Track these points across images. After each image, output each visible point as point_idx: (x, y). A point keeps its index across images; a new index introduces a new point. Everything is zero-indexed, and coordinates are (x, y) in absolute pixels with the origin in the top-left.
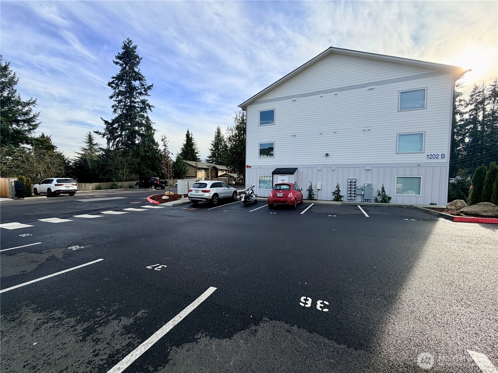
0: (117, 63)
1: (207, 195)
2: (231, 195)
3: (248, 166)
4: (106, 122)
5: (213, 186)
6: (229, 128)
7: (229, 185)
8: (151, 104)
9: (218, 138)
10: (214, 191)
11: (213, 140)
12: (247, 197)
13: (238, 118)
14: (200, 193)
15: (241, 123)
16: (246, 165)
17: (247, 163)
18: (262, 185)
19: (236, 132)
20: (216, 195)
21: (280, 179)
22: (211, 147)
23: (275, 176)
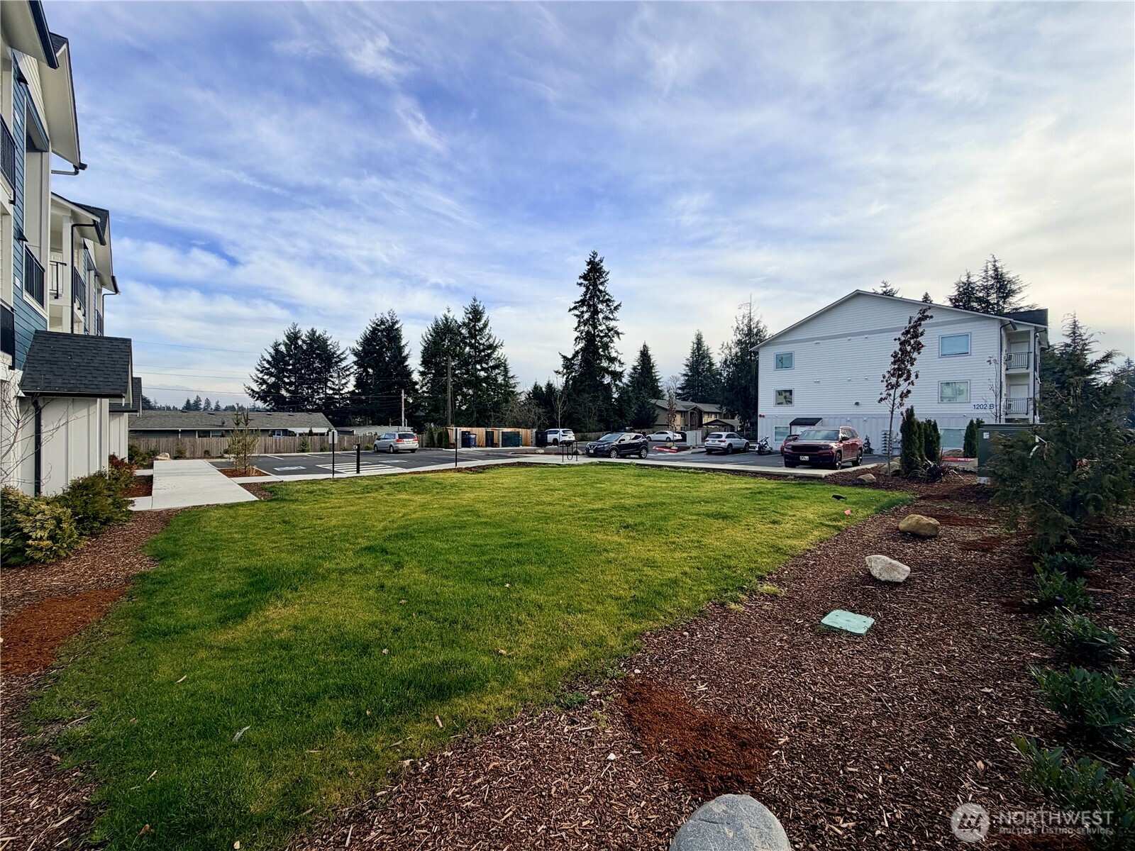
0: (581, 284)
1: (723, 444)
2: (743, 446)
3: (761, 416)
4: (564, 357)
5: (728, 437)
6: (725, 344)
7: (741, 436)
8: (619, 331)
9: (698, 352)
10: (729, 441)
11: (689, 357)
12: (761, 447)
13: (741, 326)
14: (717, 442)
15: (747, 335)
16: (759, 414)
17: (760, 412)
18: (778, 437)
19: (737, 349)
20: (730, 445)
21: (798, 430)
22: (684, 370)
23: (793, 427)
